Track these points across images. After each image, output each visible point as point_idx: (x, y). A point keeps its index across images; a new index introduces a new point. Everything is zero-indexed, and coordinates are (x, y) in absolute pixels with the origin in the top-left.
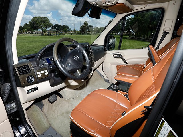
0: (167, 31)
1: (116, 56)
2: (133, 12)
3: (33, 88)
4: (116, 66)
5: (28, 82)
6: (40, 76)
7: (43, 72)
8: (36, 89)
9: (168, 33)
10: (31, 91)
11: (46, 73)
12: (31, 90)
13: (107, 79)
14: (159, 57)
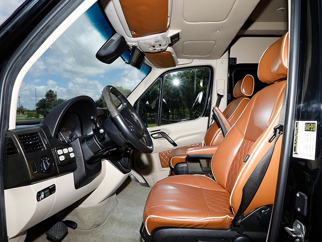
0: (221, 94)
1: (157, 135)
2: (177, 67)
3: (48, 188)
4: (158, 153)
5: (42, 171)
6: (62, 158)
7: (66, 151)
8: (51, 190)
9: (222, 96)
10: (45, 194)
11: (70, 154)
12: (43, 190)
13: (144, 182)
14: (228, 121)
